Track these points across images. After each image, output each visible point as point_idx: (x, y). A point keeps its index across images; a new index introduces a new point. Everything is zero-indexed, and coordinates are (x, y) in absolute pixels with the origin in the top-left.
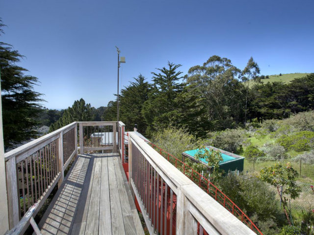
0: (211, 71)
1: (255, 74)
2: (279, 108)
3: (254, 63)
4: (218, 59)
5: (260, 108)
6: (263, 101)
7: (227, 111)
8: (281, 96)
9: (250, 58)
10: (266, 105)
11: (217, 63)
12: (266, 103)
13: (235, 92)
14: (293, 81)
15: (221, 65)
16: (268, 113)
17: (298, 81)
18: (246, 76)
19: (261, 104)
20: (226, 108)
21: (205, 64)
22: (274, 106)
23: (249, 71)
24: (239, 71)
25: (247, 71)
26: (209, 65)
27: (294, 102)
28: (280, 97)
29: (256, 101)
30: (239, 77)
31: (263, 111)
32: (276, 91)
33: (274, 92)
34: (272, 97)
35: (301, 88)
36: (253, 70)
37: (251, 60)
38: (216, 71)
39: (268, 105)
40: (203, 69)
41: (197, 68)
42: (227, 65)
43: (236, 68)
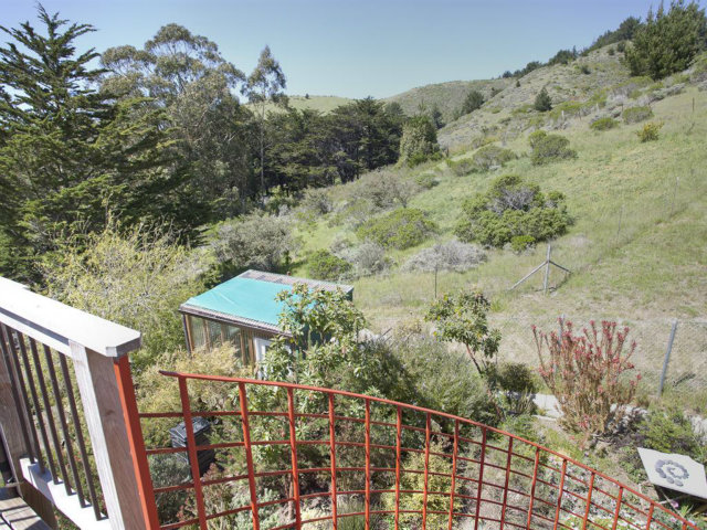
0: (171, 67)
1: (275, 87)
2: (318, 164)
3: (273, 62)
4: (184, 36)
5: (284, 165)
6: (288, 151)
7: (222, 172)
8: (320, 140)
9: (263, 48)
10: (294, 159)
11: (182, 47)
12: (295, 155)
13: (235, 127)
14: (337, 111)
15: (193, 55)
16: (299, 175)
17: (343, 110)
18: (258, 90)
19: (285, 155)
20: (220, 167)
21: (150, 45)
22: (307, 160)
23: (264, 79)
24: (241, 76)
25: (258, 78)
26: (162, 51)
27: (341, 153)
28: (317, 142)
29: (275, 150)
30: (242, 92)
31: (289, 170)
32: (311, 130)
33: (307, 131)
34: (304, 142)
35: (350, 126)
36: (271, 77)
37: (267, 53)
38: (184, 68)
39: (297, 158)
40: (146, 58)
41: (126, 54)
42: (211, 57)
43: (233, 67)
